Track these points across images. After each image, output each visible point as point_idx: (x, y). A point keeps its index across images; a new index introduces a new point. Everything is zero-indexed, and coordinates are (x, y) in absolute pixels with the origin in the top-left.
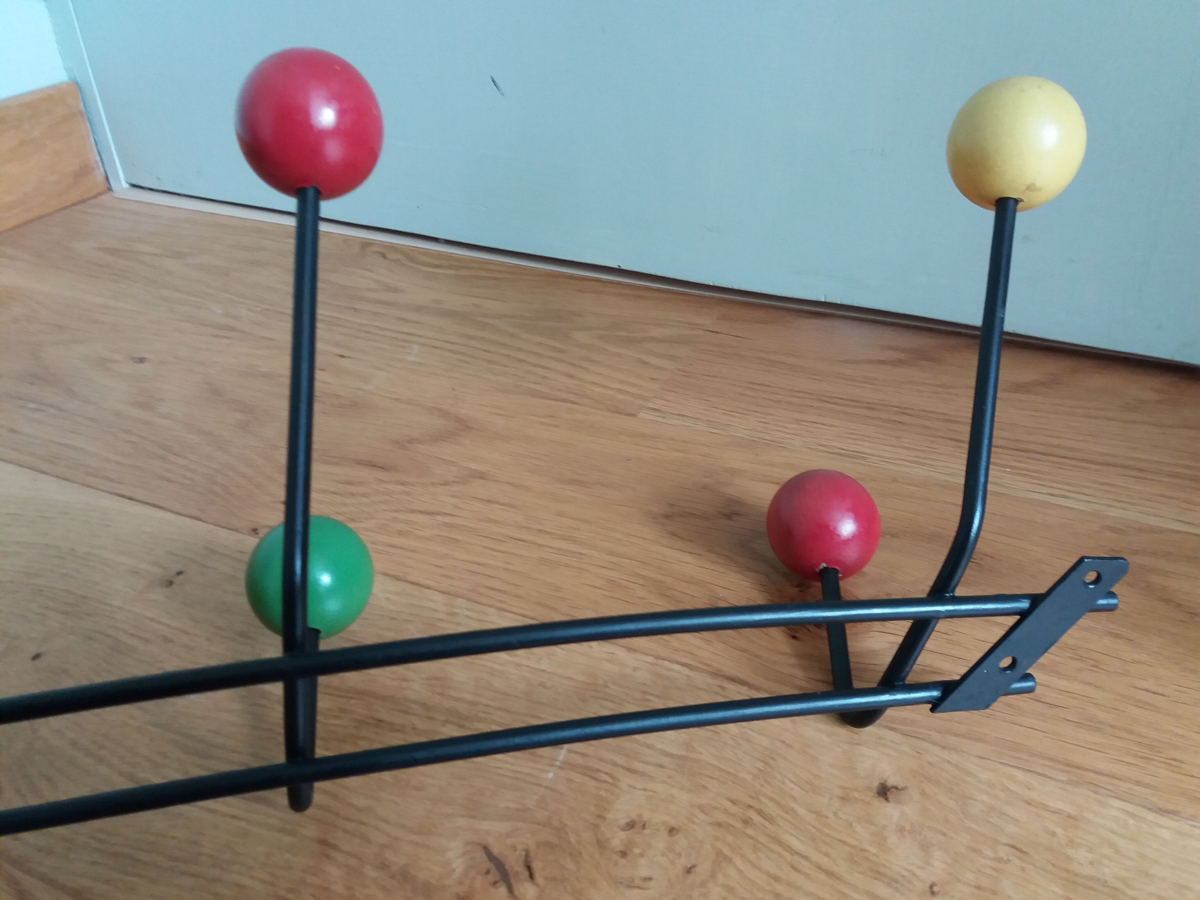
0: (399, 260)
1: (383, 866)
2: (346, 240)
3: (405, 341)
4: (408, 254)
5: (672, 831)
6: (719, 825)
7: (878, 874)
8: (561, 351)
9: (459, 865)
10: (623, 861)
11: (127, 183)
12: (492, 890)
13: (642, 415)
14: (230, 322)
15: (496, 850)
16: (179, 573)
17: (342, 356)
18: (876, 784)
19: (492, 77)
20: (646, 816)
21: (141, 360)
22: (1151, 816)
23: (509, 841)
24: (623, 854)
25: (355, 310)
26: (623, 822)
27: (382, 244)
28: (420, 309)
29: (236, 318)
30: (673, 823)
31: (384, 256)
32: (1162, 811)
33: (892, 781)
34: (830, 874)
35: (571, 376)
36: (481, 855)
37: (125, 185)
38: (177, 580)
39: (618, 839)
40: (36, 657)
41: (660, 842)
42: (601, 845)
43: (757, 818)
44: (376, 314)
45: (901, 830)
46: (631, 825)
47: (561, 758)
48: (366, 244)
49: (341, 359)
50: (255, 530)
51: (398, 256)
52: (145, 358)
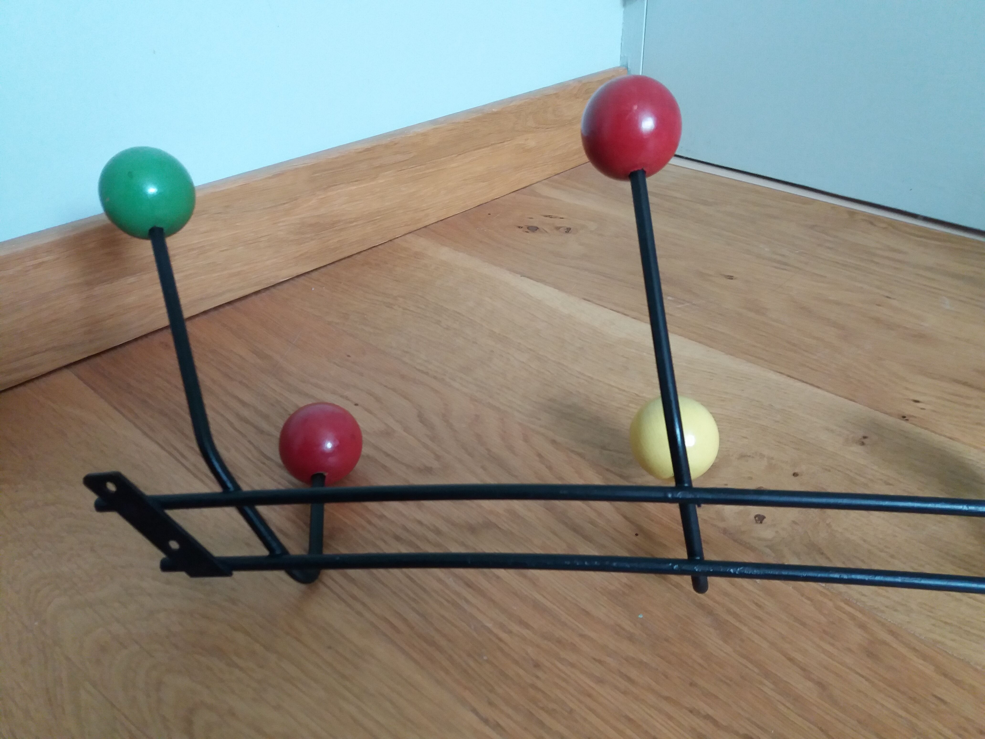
0: (888, 229)
2: (834, 207)
4: (890, 224)
17: (888, 297)
21: (731, 278)
25: (876, 263)
27: (863, 213)
28: (930, 269)
29: (784, 256)
31: (872, 224)
38: (867, 442)
40: (795, 475)
44: (895, 268)
48: (852, 213)
49: (888, 299)
50: (904, 417)
51: (884, 225)
52: (732, 276)
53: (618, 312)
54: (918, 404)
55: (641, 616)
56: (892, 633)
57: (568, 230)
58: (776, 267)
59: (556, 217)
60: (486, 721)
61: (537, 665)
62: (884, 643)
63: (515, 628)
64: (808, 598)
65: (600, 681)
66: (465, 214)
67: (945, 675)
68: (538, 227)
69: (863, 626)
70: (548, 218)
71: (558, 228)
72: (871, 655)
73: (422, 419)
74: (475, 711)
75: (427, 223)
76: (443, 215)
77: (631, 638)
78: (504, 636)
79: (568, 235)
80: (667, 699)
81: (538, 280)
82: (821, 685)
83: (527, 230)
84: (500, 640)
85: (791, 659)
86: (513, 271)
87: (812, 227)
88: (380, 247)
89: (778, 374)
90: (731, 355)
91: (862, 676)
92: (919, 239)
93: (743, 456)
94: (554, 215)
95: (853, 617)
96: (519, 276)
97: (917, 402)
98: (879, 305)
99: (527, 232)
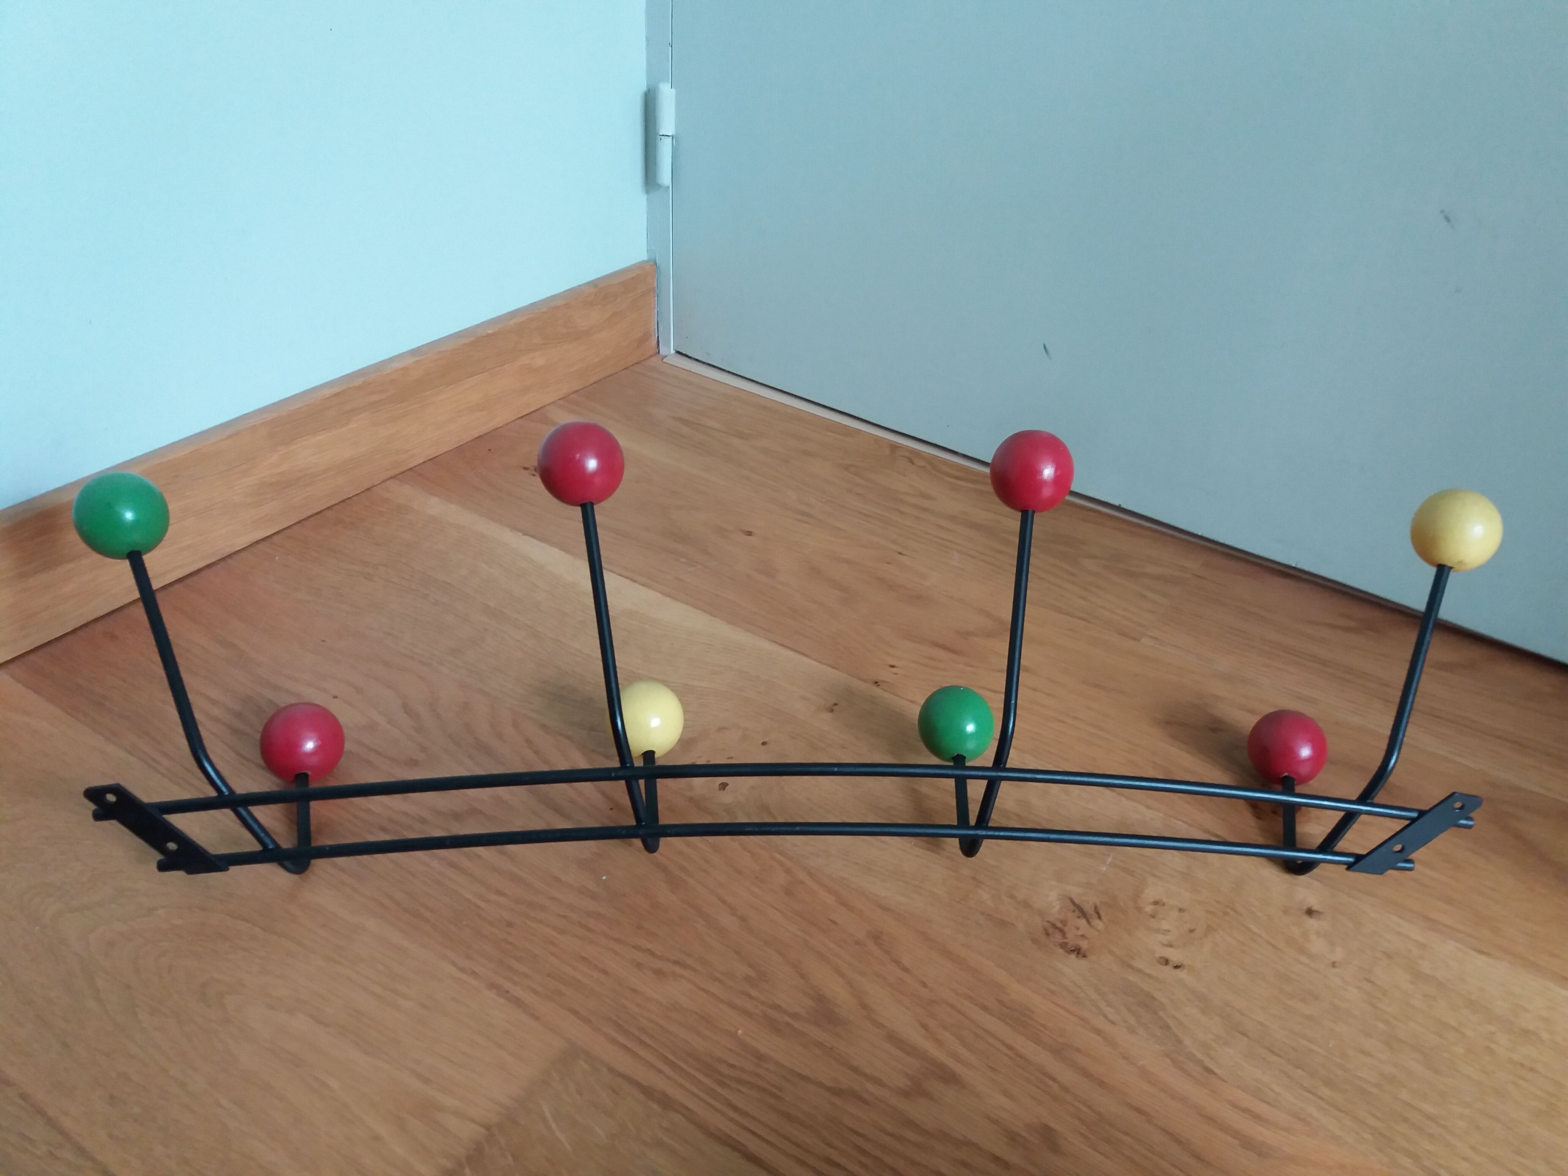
0: (924, 467)
1: (1012, 897)
2: (877, 440)
3: (946, 547)
4: (931, 461)
5: (1181, 910)
6: (1209, 912)
7: (1302, 951)
8: (1073, 575)
9: (1057, 906)
10: (1152, 920)
11: (675, 350)
12: (1078, 920)
13: (1143, 640)
14: (803, 508)
15: (1077, 901)
16: (835, 704)
17: (900, 553)
18: (1305, 908)
19: (1044, 345)
20: (1165, 900)
21: (749, 534)
22: (1474, 953)
23: (1083, 898)
24: (1153, 916)
25: (902, 513)
26: (1152, 900)
27: (907, 448)
28: (951, 518)
29: (809, 505)
30: (1182, 906)
31: (912, 462)
32: (1481, 952)
33: (1315, 908)
34: (1274, 947)
35: (1084, 598)
36: (1068, 901)
37: (673, 352)
38: (836, 708)
39: (1149, 909)
40: (764, 744)
41: (1175, 914)
42: (1139, 909)
43: (1232, 912)
44: (917, 518)
45: (1318, 934)
46: (1156, 903)
47: (1109, 860)
48: (894, 447)
49: (900, 556)
50: (876, 683)
51: (922, 463)
52: (751, 532)
53: (627, 578)
54: (893, 670)
55: (604, 878)
56: (810, 874)
58: (797, 520)
60: (463, 970)
61: (510, 924)
62: (803, 883)
63: (493, 897)
64: (749, 852)
65: (562, 932)
66: (460, 450)
67: (843, 904)
69: (788, 871)
72: (788, 892)
73: (407, 709)
74: (454, 964)
75: (411, 465)
76: (432, 453)
77: (593, 896)
78: (482, 904)
80: (616, 940)
81: (542, 540)
82: (743, 919)
83: (534, 473)
84: (479, 907)
85: (724, 901)
86: (514, 528)
87: (847, 468)
90: (733, 624)
91: (777, 910)
92: (953, 480)
93: (721, 729)
95: (781, 864)
96: (520, 534)
97: (893, 666)
98: (889, 563)
99: (534, 475)
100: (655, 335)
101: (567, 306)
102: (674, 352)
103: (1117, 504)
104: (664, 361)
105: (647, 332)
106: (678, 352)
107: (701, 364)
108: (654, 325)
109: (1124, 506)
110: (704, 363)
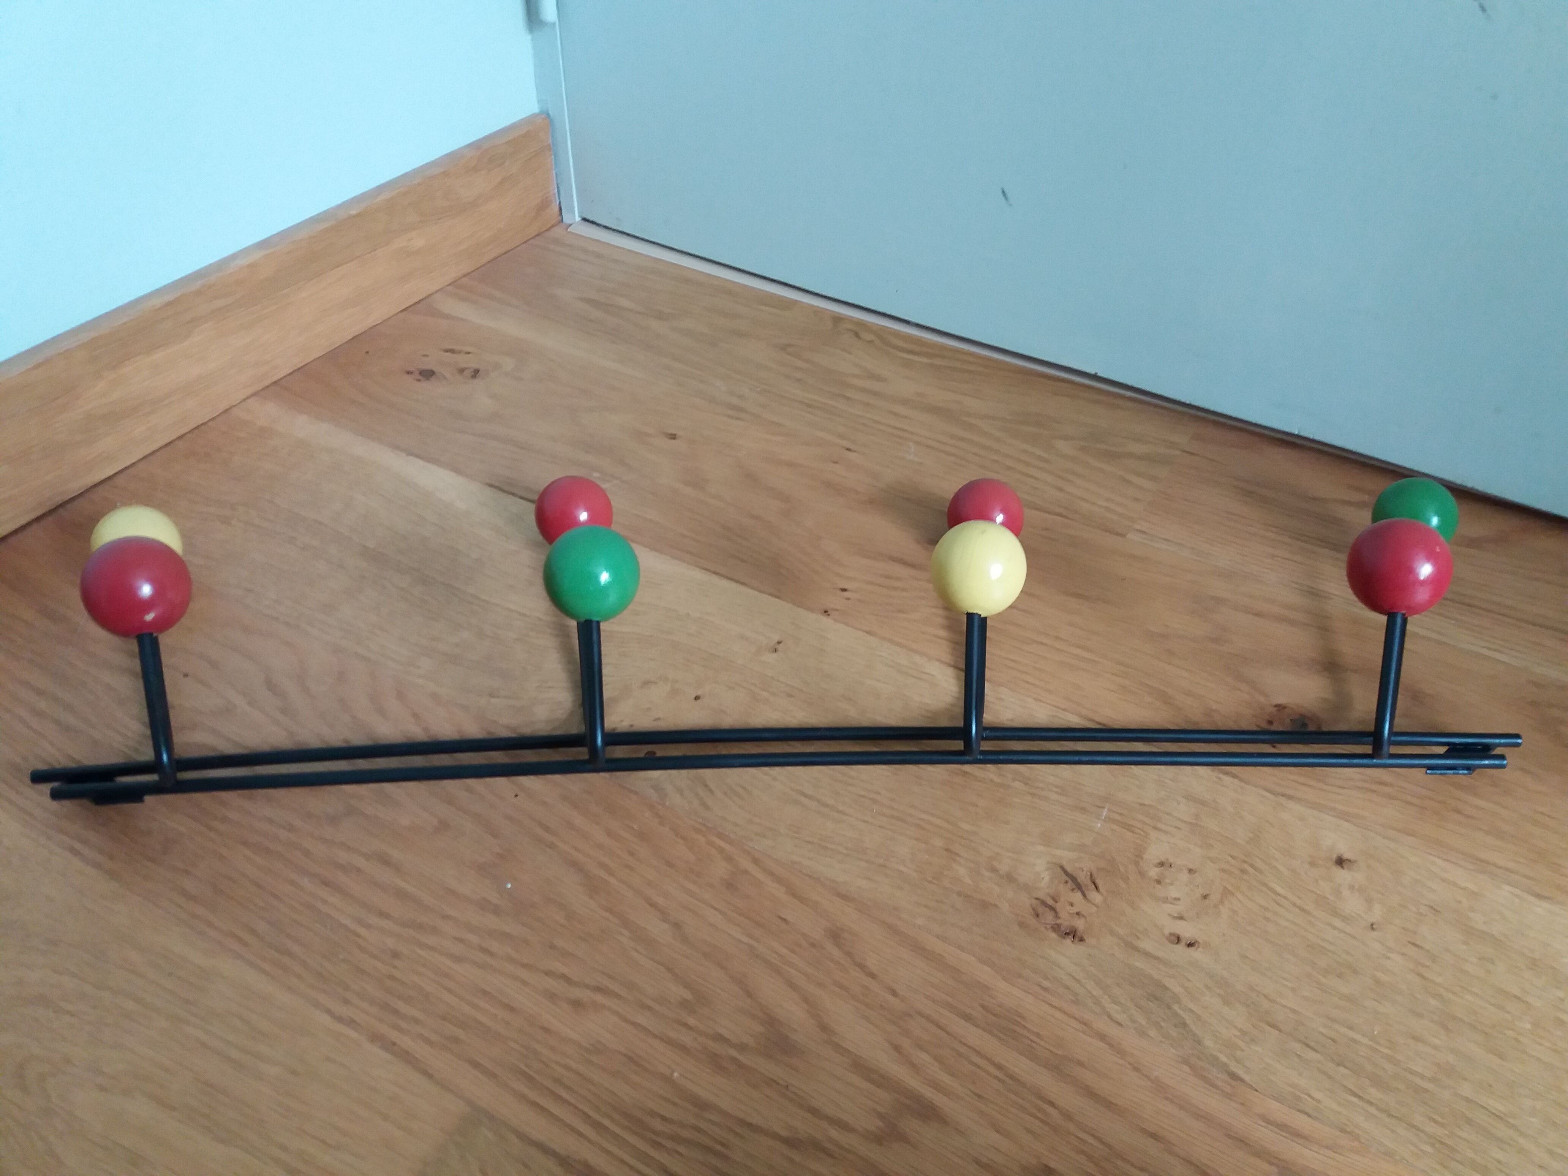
0: (872, 341)
1: (994, 870)
2: (817, 311)
3: (901, 437)
4: (880, 332)
5: (1190, 871)
6: (1223, 871)
7: (1335, 913)
8: (1046, 461)
9: (1046, 877)
10: (1158, 886)
11: (581, 217)
12: (1071, 894)
13: (1130, 536)
14: (734, 401)
15: (1069, 869)
16: (779, 643)
17: (848, 449)
18: (1335, 857)
19: (1003, 190)
20: (1171, 861)
21: (673, 437)
22: (1531, 899)
23: (1077, 865)
24: (1159, 882)
25: (848, 399)
26: (1157, 861)
27: (851, 320)
28: (905, 402)
29: (741, 397)
30: (1191, 867)
31: (857, 335)
32: (1539, 896)
33: (1346, 856)
34: (1302, 910)
35: (1060, 490)
36: (1059, 870)
37: (578, 219)
38: (780, 647)
39: (1154, 872)
40: (697, 698)
41: (1184, 876)
42: (1142, 874)
43: (1250, 870)
44: (867, 405)
45: (1352, 888)
46: (1161, 864)
47: (1105, 814)
48: (838, 319)
49: (848, 452)
50: (826, 612)
51: (871, 337)
52: (675, 435)
54: (846, 594)
55: (509, 886)
56: (756, 861)
57: (476, 373)
58: (729, 416)
59: (459, 352)
60: (340, 1019)
61: (396, 955)
62: (746, 872)
63: (374, 920)
64: (682, 838)
65: (459, 959)
66: (332, 356)
67: (794, 895)
68: (435, 369)
69: (729, 859)
70: (449, 354)
71: (462, 371)
72: (730, 886)
73: (271, 686)
74: (329, 1012)
75: (275, 378)
76: (299, 362)
77: (496, 911)
78: (362, 931)
79: (476, 381)
80: (524, 966)
81: (428, 460)
82: (677, 926)
83: (419, 377)
84: (359, 936)
85: (653, 905)
86: (396, 447)
87: (784, 348)
88: (210, 424)
89: (704, 571)
90: (657, 551)
91: (716, 909)
92: (905, 356)
93: (646, 683)
94: (457, 348)
95: (721, 850)
96: (404, 455)
97: (844, 590)
98: (836, 463)
99: (419, 380)
100: (556, 201)
101: (445, 174)
102: (580, 219)
103: (1093, 372)
104: (569, 230)
105: (546, 198)
106: (585, 220)
107: (611, 232)
108: (554, 190)
109: (1100, 374)
110: (614, 230)
